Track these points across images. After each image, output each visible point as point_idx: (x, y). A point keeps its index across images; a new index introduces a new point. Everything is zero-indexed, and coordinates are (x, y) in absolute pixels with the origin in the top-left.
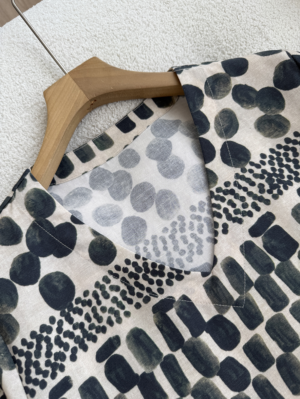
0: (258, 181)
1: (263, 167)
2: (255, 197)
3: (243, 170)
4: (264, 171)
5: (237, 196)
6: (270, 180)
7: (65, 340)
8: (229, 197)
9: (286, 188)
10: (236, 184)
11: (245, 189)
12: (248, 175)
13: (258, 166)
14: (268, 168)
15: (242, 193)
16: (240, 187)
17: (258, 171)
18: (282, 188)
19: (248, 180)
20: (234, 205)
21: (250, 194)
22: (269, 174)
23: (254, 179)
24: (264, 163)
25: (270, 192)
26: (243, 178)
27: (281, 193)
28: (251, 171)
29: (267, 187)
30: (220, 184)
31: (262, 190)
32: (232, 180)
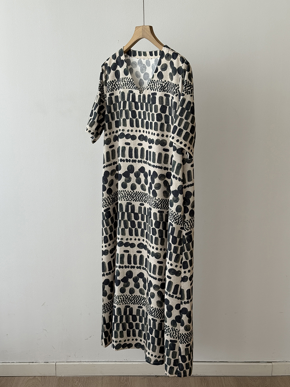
0: (159, 85)
1: (163, 83)
2: (157, 88)
3: (159, 81)
4: (162, 84)
5: (154, 85)
6: (161, 87)
7: (116, 86)
8: (153, 83)
9: (163, 91)
10: (156, 82)
11: (157, 85)
12: (159, 82)
13: (162, 82)
14: (164, 84)
15: (156, 85)
16: (156, 83)
17: (161, 83)
18: (162, 91)
19: (158, 83)
20: (152, 86)
21: (157, 86)
22: (162, 86)
23: (159, 84)
24: (164, 82)
25: (159, 89)
26: (158, 82)
27: (161, 91)
28: (160, 82)
29: (160, 88)
30: (153, 79)
31: (159, 88)
32: (156, 81)
